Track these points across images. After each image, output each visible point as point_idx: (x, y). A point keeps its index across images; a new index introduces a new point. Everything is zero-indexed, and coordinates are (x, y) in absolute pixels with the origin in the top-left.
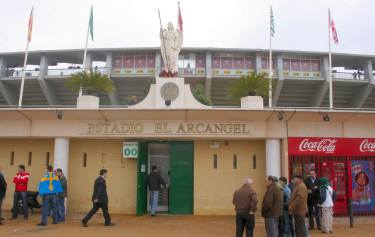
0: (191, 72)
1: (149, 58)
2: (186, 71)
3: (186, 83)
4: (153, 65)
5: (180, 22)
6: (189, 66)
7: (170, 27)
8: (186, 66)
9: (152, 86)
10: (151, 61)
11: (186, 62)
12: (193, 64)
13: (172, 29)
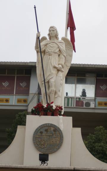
0: (88, 104)
1: (20, 80)
2: (79, 102)
3: (74, 126)
4: (26, 91)
5: (71, 25)
6: (84, 94)
7: (53, 34)
8: (79, 94)
9: (20, 128)
10: (23, 85)
11: (80, 87)
12: (91, 91)
13: (56, 37)
